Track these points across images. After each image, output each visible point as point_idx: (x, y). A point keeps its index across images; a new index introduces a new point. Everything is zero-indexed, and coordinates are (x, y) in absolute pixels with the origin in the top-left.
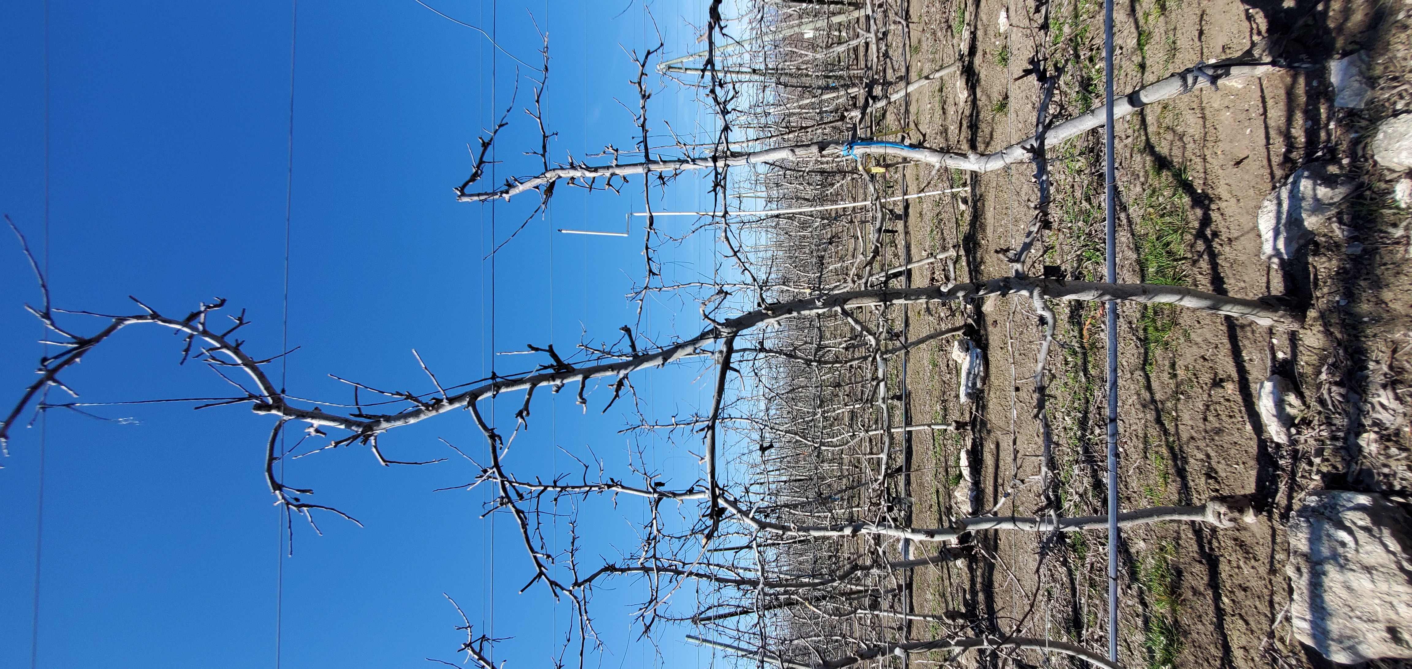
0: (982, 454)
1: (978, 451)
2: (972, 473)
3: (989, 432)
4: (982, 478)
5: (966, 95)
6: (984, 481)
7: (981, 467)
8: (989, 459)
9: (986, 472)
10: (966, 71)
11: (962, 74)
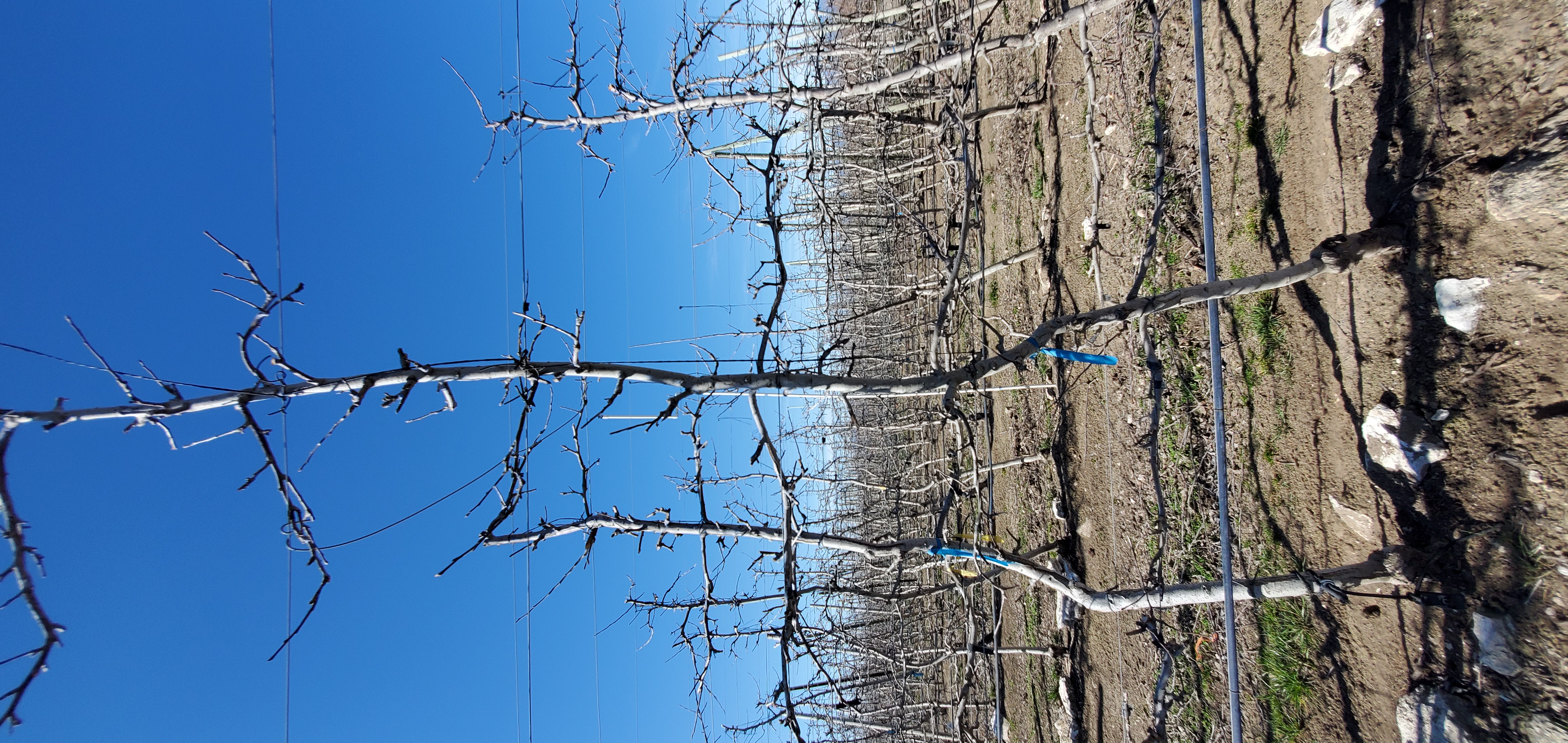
0: (1084, 690)
1: (1079, 684)
2: (1073, 708)
3: (1090, 669)
4: (1084, 717)
5: (1049, 286)
6: (1087, 720)
7: (1083, 705)
8: (1091, 699)
9: (1089, 711)
10: (1047, 263)
11: (1043, 265)
